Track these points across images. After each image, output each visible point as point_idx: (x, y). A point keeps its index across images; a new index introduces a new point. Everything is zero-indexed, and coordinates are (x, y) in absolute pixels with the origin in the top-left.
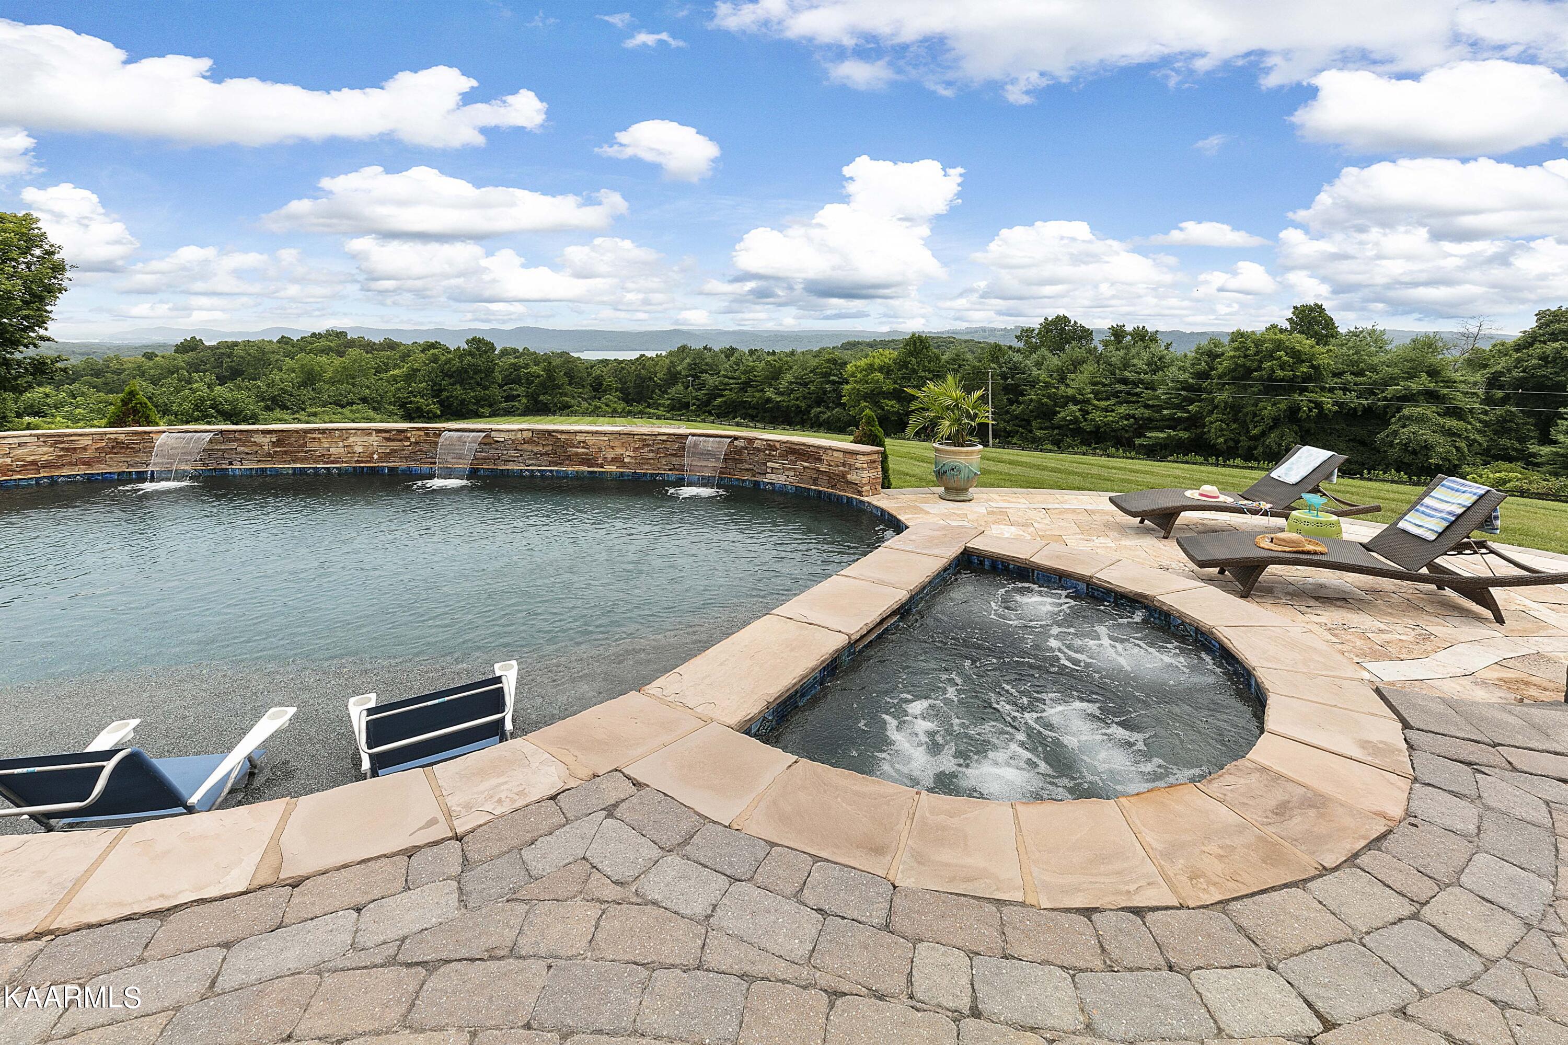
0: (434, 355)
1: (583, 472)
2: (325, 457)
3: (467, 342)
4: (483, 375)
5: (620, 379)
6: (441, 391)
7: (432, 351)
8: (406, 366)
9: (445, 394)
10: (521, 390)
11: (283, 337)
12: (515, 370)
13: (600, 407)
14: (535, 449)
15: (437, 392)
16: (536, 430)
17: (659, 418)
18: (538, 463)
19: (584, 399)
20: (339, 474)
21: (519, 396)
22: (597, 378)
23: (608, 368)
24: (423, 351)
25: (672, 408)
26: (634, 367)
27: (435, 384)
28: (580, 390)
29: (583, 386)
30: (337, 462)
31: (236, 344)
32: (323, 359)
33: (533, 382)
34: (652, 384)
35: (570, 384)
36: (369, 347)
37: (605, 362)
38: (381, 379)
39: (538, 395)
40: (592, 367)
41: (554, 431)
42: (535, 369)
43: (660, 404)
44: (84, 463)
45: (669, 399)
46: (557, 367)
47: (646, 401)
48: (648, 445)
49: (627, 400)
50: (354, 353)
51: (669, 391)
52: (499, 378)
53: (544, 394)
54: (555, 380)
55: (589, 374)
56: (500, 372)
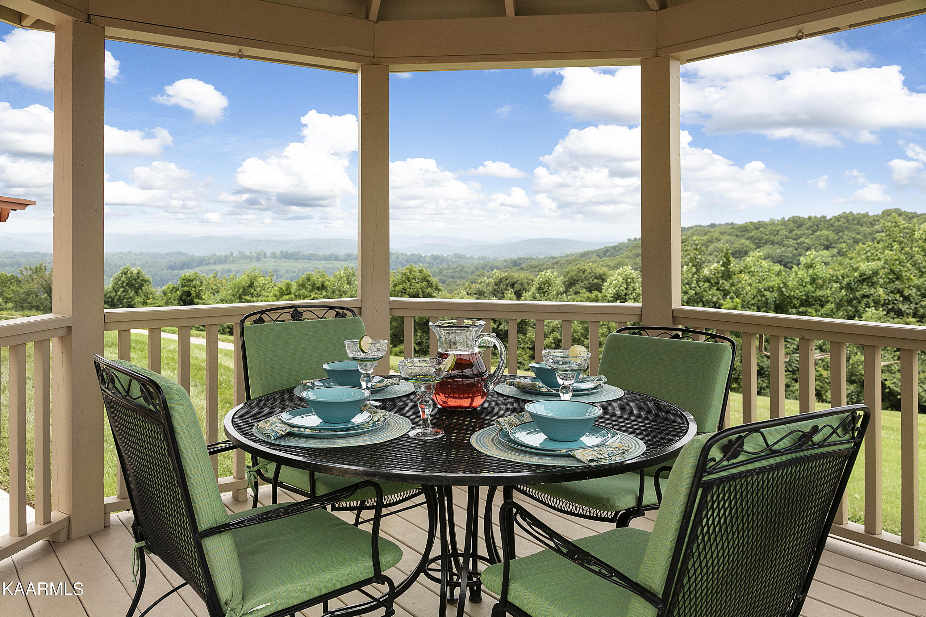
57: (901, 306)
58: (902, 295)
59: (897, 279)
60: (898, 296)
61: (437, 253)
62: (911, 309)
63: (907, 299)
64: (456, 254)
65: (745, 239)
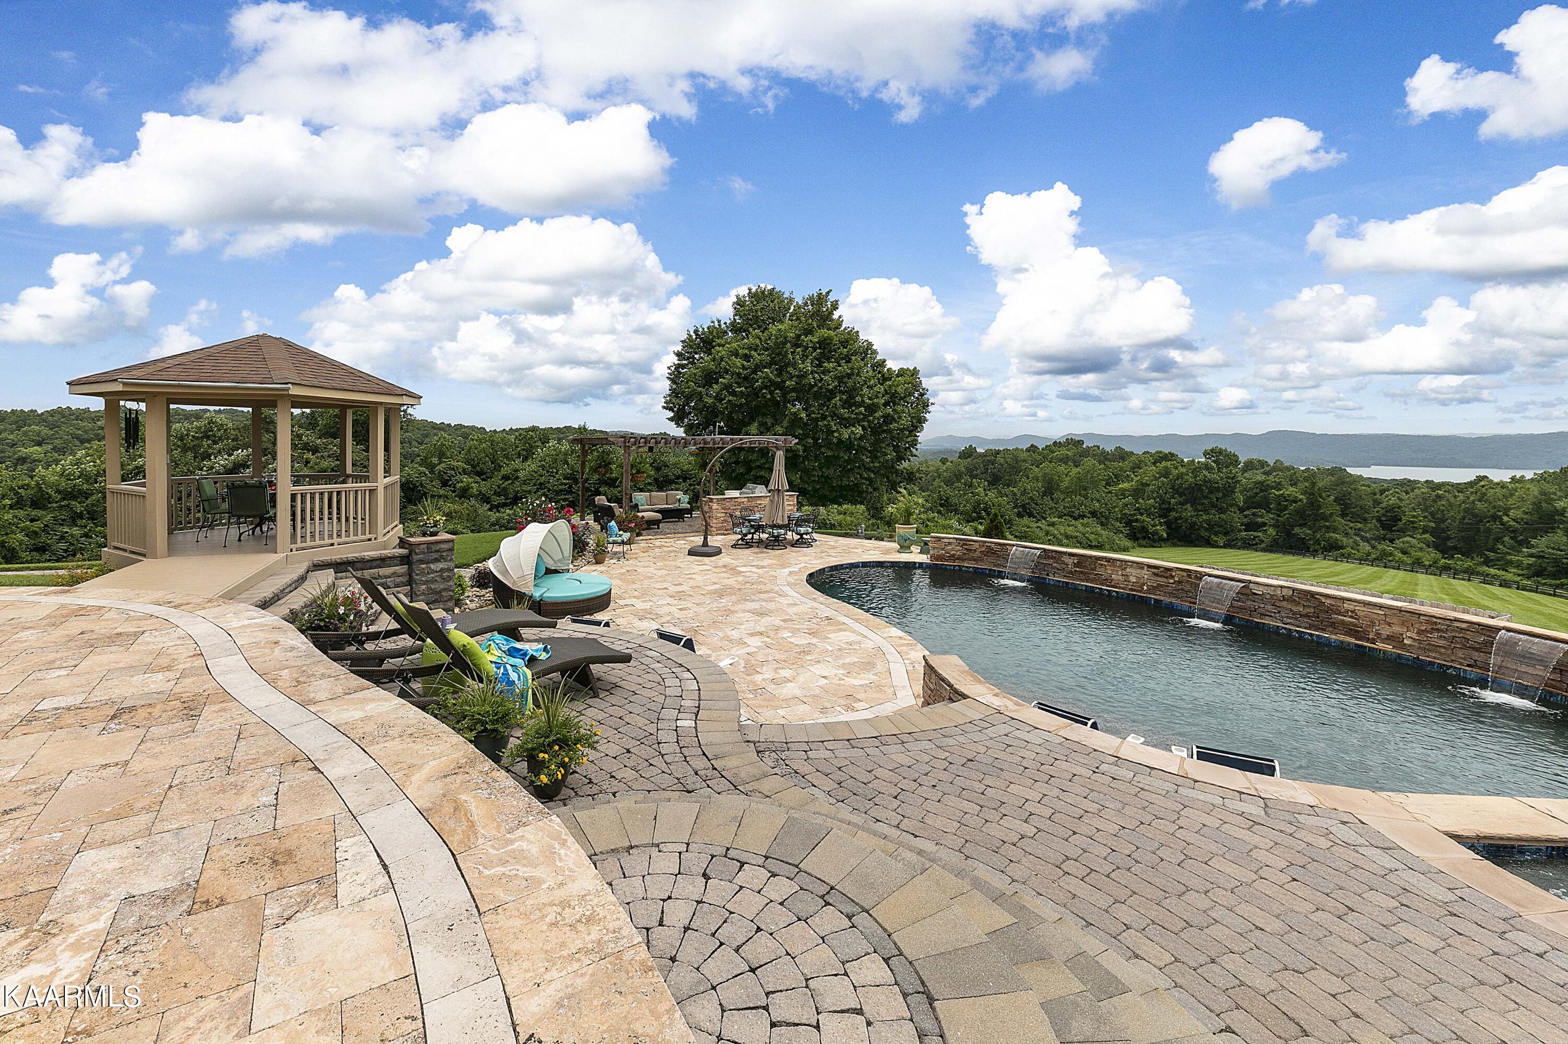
0: (1166, 468)
1: (1349, 643)
2: (1107, 581)
3: (1205, 454)
4: (1221, 495)
5: (1432, 514)
6: (1170, 510)
7: (1164, 464)
8: (1136, 479)
9: (1174, 514)
10: (1268, 518)
11: (1032, 446)
12: (1262, 491)
13: (1391, 554)
14: (1295, 609)
15: (1165, 511)
16: (1297, 589)
17: (1505, 584)
18: (1297, 623)
19: (1364, 539)
20: (1117, 598)
21: (1265, 524)
22: (1390, 509)
23: (1411, 495)
24: (1154, 463)
25: (1539, 572)
26: (1461, 497)
27: (1163, 502)
28: (1359, 525)
29: (1365, 520)
30: (1116, 587)
31: (998, 452)
32: (1062, 468)
33: (1286, 508)
34: (1496, 527)
35: (1343, 515)
36: (1104, 457)
37: (1407, 485)
38: (1110, 492)
39: (1293, 527)
40: (1382, 492)
41: (1318, 594)
42: (1290, 491)
43: (1510, 563)
44: (975, 560)
45: (1532, 556)
46: (1326, 489)
47: (1481, 554)
48: (1438, 630)
49: (1443, 547)
50: (1089, 462)
51: (1533, 542)
52: (1240, 499)
53: (1300, 525)
54: (1319, 507)
55: (1377, 503)
56: (1241, 492)
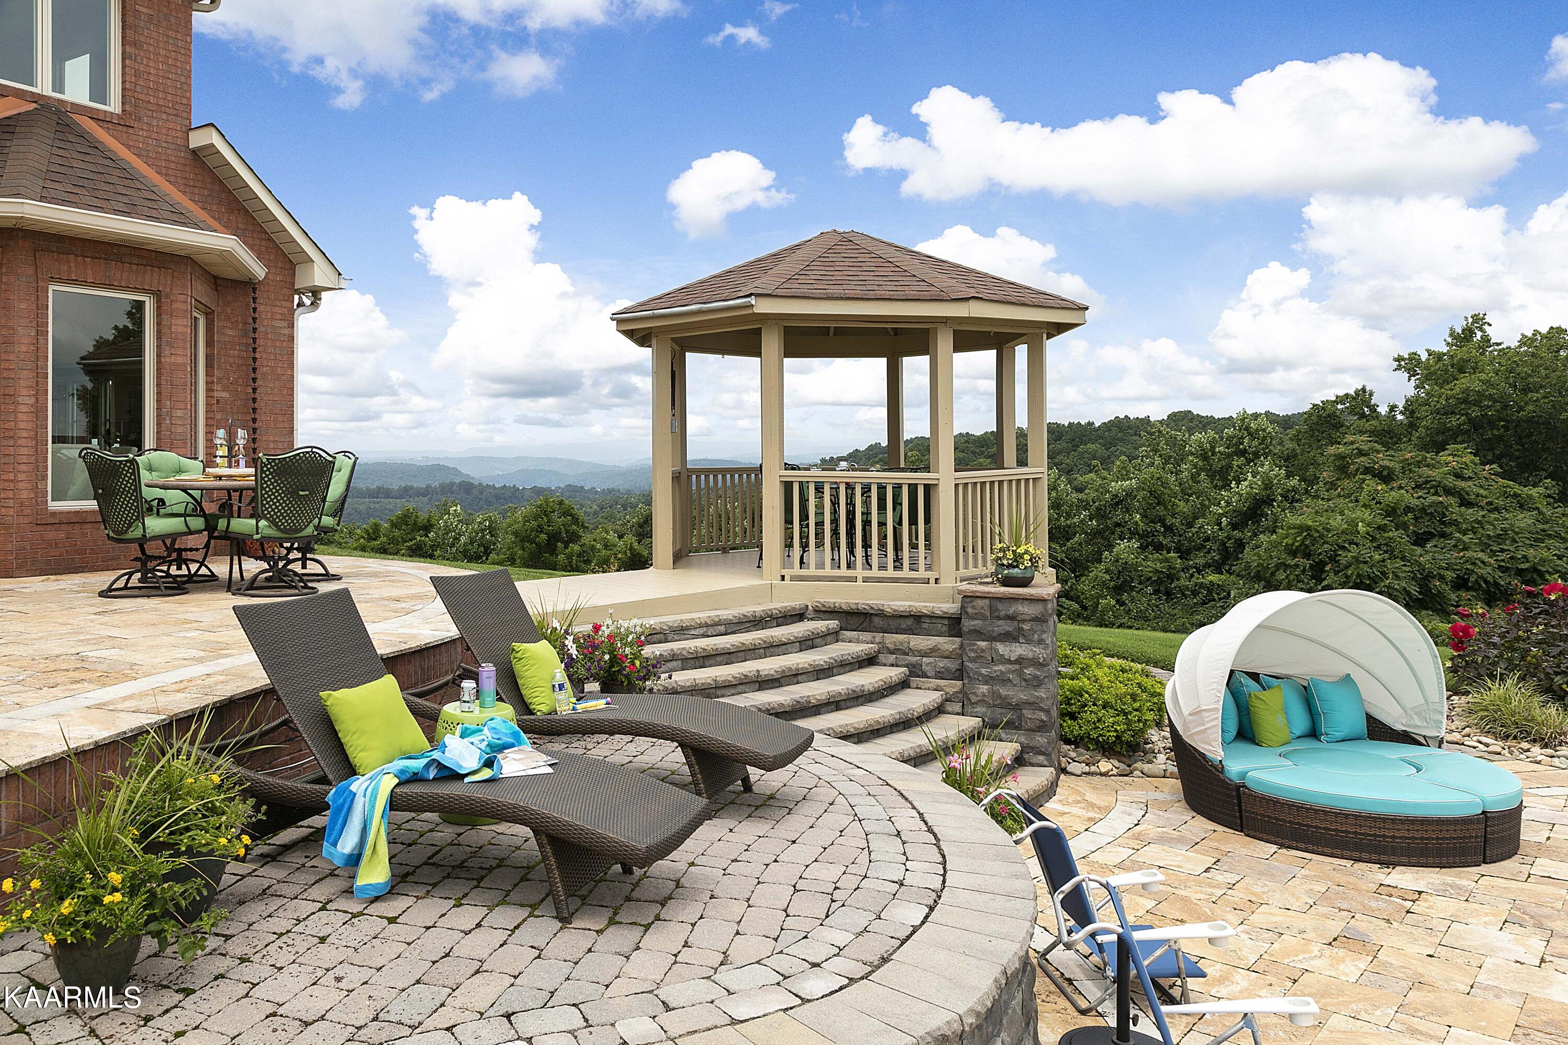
57: (1161, 538)
58: (1164, 525)
59: (1158, 504)
60: (1158, 526)
61: (541, 483)
62: (1174, 542)
63: (1169, 529)
64: (570, 485)
65: (985, 457)
